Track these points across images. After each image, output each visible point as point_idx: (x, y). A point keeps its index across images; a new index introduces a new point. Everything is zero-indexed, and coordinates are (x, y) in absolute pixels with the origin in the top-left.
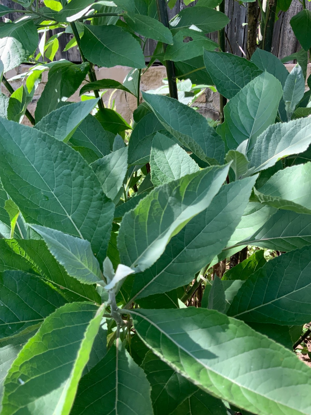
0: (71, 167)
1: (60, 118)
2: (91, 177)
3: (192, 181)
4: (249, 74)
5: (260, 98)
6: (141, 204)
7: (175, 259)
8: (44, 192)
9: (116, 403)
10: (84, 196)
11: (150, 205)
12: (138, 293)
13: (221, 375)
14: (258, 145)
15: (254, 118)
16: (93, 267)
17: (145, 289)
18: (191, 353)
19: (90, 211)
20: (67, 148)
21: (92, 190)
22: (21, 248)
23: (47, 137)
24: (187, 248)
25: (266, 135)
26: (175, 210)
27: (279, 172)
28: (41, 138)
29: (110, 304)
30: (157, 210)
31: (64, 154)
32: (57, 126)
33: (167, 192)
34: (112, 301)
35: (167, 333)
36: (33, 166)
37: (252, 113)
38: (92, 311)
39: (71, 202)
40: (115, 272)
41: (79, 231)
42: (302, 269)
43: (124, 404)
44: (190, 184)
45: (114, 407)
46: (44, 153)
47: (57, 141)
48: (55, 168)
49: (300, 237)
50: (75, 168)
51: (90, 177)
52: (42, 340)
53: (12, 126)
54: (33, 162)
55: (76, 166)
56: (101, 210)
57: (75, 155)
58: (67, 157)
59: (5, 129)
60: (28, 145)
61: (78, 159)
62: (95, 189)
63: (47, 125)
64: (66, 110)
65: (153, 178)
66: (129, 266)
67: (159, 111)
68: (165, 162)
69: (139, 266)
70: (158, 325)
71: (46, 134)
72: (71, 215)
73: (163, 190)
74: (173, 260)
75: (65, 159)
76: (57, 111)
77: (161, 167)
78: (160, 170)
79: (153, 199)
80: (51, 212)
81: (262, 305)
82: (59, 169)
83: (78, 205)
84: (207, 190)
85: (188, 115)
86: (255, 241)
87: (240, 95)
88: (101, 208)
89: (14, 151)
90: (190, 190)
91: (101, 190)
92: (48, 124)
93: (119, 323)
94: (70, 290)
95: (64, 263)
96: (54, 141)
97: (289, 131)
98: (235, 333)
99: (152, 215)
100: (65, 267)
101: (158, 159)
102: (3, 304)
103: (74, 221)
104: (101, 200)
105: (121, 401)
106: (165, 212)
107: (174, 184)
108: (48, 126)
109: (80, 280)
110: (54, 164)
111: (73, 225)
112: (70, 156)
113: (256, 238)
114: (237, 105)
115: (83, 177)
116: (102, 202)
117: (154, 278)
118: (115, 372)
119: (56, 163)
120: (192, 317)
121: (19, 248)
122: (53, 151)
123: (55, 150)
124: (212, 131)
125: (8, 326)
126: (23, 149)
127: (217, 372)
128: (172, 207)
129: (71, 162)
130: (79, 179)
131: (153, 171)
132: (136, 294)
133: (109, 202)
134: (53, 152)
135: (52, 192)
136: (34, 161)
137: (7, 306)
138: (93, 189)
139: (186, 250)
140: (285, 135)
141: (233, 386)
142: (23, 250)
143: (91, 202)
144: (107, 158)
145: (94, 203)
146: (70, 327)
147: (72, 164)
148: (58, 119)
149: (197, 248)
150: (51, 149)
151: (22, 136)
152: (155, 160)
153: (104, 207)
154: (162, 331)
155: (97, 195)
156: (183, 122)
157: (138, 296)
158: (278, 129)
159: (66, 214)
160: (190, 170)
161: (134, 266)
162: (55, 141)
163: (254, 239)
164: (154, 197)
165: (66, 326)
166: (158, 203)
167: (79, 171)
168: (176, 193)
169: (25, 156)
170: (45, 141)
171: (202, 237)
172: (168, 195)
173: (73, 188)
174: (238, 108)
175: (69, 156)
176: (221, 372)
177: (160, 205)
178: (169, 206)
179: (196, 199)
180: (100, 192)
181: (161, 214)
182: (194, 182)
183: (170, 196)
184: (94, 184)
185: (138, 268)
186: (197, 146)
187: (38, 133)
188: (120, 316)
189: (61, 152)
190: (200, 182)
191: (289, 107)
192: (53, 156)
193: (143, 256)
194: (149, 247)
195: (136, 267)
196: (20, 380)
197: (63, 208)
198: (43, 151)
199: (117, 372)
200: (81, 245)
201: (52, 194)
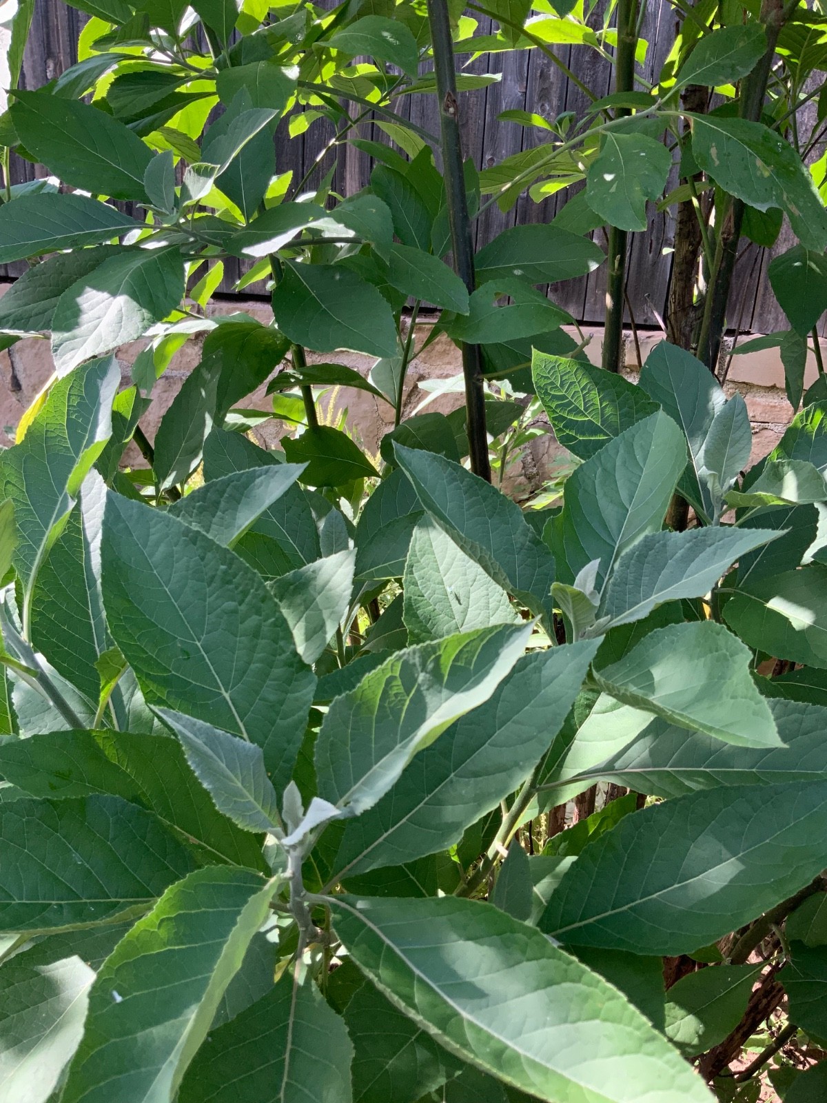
0: (239, 597)
1: (226, 495)
2: (277, 619)
3: (465, 647)
4: (631, 408)
5: (644, 464)
6: (367, 682)
7: (430, 796)
8: (181, 642)
9: (284, 1085)
10: (258, 656)
11: (383, 686)
12: (349, 863)
13: (490, 1031)
14: (622, 571)
15: (627, 506)
16: (263, 800)
17: (364, 856)
18: (439, 986)
19: (267, 686)
20: (235, 561)
21: (275, 646)
22: (120, 751)
23: (199, 538)
24: (455, 775)
25: (637, 553)
26: (430, 699)
27: (655, 632)
28: (187, 539)
29: (290, 879)
30: (396, 695)
31: (230, 571)
32: (217, 509)
33: (418, 664)
34: (294, 874)
35: (398, 945)
36: (167, 590)
37: (624, 495)
38: (255, 886)
39: (233, 665)
40: (304, 814)
41: (241, 725)
42: (694, 839)
43: (299, 1086)
44: (461, 651)
45: (279, 1093)
46: (190, 567)
47: (218, 547)
48: (209, 597)
49: (708, 770)
50: (247, 600)
51: (273, 619)
52: (159, 929)
53: (135, 510)
54: (167, 584)
55: (249, 597)
56: (289, 685)
57: (249, 575)
58: (234, 578)
59: (120, 515)
60: (162, 548)
61: (255, 585)
62: (281, 643)
63: (198, 504)
64: (238, 481)
65: (406, 614)
66: (334, 803)
68: (437, 581)
69: (352, 803)
70: (380, 929)
71: (198, 532)
72: (229, 692)
73: (411, 658)
74: (427, 799)
75: (229, 582)
76: (221, 481)
77: (428, 589)
78: (423, 596)
79: (390, 674)
80: (191, 683)
81: (610, 913)
82: (216, 599)
83: (244, 673)
84: (491, 667)
85: (485, 499)
86: (614, 772)
87: (602, 457)
88: (289, 681)
89: (133, 559)
90: (459, 664)
91: (292, 647)
92: (201, 502)
93: (304, 929)
95: (210, 787)
96: (213, 545)
97: (683, 550)
98: (524, 952)
99: (386, 705)
100: (212, 795)
101: (422, 572)
102: (81, 861)
103: (233, 704)
104: (291, 665)
105: (293, 1082)
106: (411, 701)
107: (430, 649)
108: (200, 506)
109: (236, 823)
110: (208, 589)
111: (231, 711)
112: (241, 578)
113: (617, 765)
114: (596, 476)
115: (261, 618)
116: (294, 669)
117: (386, 835)
118: (288, 1025)
119: (211, 588)
120: (449, 916)
121: (117, 750)
122: (208, 564)
123: (212, 563)
124: (530, 535)
125: (88, 905)
126: (151, 555)
127: (481, 1025)
128: (425, 693)
129: (241, 588)
130: (254, 620)
131: (409, 599)
132: (344, 867)
133: (306, 671)
134: (209, 566)
135: (197, 643)
136: (170, 580)
137: (88, 866)
138: (277, 644)
139: (454, 780)
140: (675, 557)
141: (508, 1052)
142: (124, 755)
143: (271, 668)
144: (311, 571)
145: (277, 672)
146: (208, 912)
147: (242, 592)
148: (221, 497)
149: (474, 777)
150: (206, 561)
151: (152, 530)
152: (416, 575)
153: (296, 680)
154: (388, 941)
155: (284, 657)
156: (472, 510)
157: (349, 870)
158: (661, 542)
159: (220, 689)
160: (488, 603)
161: (343, 804)
163: (613, 768)
164: (392, 670)
165: (203, 909)
166: (399, 682)
167: (253, 607)
168: (434, 667)
169: (152, 570)
170: (195, 544)
171: (487, 754)
172: (419, 669)
173: (238, 639)
174: (597, 482)
175: (238, 577)
176: (489, 1025)
177: (402, 687)
178: (418, 691)
179: (471, 681)
180: (290, 650)
181: (403, 705)
182: (468, 649)
183: (422, 671)
184: (281, 634)
185: (351, 808)
186: (494, 565)
187: (183, 528)
188: (309, 912)
189: (223, 567)
190: (479, 650)
191: (714, 483)
192: (206, 574)
193: (362, 784)
194: (375, 767)
195: (345, 806)
196: (115, 994)
197: (216, 676)
198: (188, 562)
199: (291, 1026)
200: (245, 754)
201: (197, 646)
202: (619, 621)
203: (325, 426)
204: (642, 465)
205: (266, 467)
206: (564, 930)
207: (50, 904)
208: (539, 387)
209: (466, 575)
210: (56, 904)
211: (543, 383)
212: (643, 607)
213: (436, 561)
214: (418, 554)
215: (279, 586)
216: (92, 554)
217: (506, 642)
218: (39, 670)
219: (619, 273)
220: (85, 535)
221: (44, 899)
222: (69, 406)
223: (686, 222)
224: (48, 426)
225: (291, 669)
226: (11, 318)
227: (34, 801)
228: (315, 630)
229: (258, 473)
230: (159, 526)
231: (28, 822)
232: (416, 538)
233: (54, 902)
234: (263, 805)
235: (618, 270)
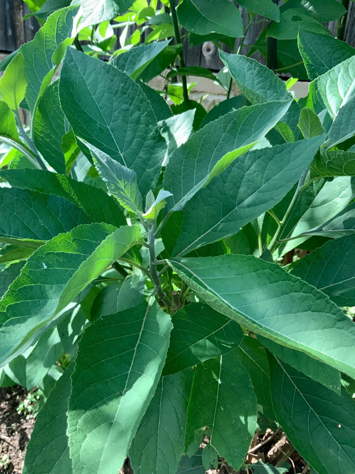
0: (130, 101)
1: (128, 61)
2: (148, 113)
7: (223, 219)
8: (99, 124)
9: (137, 345)
10: (138, 134)
11: (202, 140)
12: (180, 253)
15: (343, 97)
16: (135, 199)
18: (220, 295)
19: (142, 151)
20: (129, 80)
21: (147, 128)
22: (70, 187)
23: (111, 69)
24: (238, 208)
28: (105, 70)
30: (209, 147)
31: (125, 87)
33: (222, 127)
34: (150, 245)
35: (200, 277)
36: (94, 97)
37: (341, 93)
39: (125, 140)
43: (145, 345)
44: (247, 119)
45: (134, 347)
46: (106, 86)
48: (115, 103)
50: (133, 103)
52: (73, 242)
53: (80, 56)
54: (94, 94)
55: (135, 101)
57: (135, 87)
58: (127, 90)
59: (72, 59)
60: (93, 76)
61: (138, 93)
62: (150, 126)
67: (235, 71)
70: (191, 270)
71: (110, 66)
72: (123, 153)
73: (218, 125)
75: (125, 93)
80: (103, 145)
82: (118, 103)
83: (131, 143)
84: (264, 128)
85: (266, 79)
86: (322, 232)
87: (331, 73)
88: (153, 148)
89: (77, 80)
90: (246, 127)
91: (156, 127)
98: (269, 279)
100: (107, 185)
103: (125, 159)
104: (155, 138)
105: (142, 343)
109: (119, 202)
110: (114, 98)
111: (124, 163)
112: (131, 90)
114: (326, 83)
115: (140, 113)
116: (156, 141)
117: (199, 238)
119: (116, 97)
121: (69, 186)
122: (114, 84)
123: (117, 83)
126: (87, 80)
128: (225, 144)
129: (131, 96)
130: (136, 114)
133: (163, 141)
135: (108, 126)
136: (95, 92)
137: (46, 227)
138: (148, 126)
139: (237, 210)
142: (72, 190)
143: (145, 141)
144: (172, 120)
145: (148, 142)
147: (131, 98)
149: (248, 207)
150: (113, 82)
151: (88, 67)
153: (157, 147)
154: (195, 275)
155: (151, 134)
156: (259, 85)
157: (180, 255)
159: (118, 151)
162: (118, 73)
166: (211, 139)
167: (136, 107)
169: (87, 87)
170: (108, 73)
173: (128, 125)
174: (327, 86)
175: (129, 90)
180: (154, 130)
181: (212, 152)
183: (224, 132)
184: (150, 121)
187: (103, 64)
190: (258, 118)
192: (114, 89)
194: (195, 187)
196: (44, 264)
197: (117, 144)
198: (105, 83)
199: (144, 321)
200: (127, 173)
201: (108, 128)
212: (350, 135)
219: (343, 26)
222: (57, 27)
225: (154, 141)
229: (145, 48)
231: (16, 200)
234: (135, 202)
235: (342, 25)
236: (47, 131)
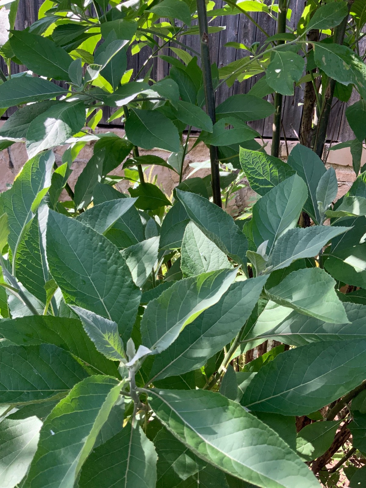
0: (107, 257)
1: (102, 212)
2: (124, 267)
3: (207, 279)
4: (284, 173)
5: (289, 198)
6: (164, 294)
7: (192, 345)
8: (82, 276)
9: (127, 472)
10: (116, 283)
11: (171, 297)
12: (156, 374)
13: (218, 449)
14: (278, 246)
15: (281, 217)
16: (118, 346)
17: (163, 371)
18: (195, 429)
19: (120, 296)
20: (106, 241)
21: (123, 278)
23: (90, 230)
24: (203, 336)
25: (285, 237)
26: (192, 302)
27: (293, 273)
28: (84, 231)
29: (130, 381)
30: (177, 300)
31: (103, 245)
32: (98, 218)
33: (186, 286)
34: (131, 379)
35: (177, 411)
36: (75, 253)
37: (279, 212)
38: (114, 384)
39: (104, 287)
40: (136, 352)
41: (108, 313)
42: (309, 364)
43: (134, 473)
44: (206, 281)
45: (125, 475)
46: (86, 243)
47: (98, 234)
48: (94, 257)
49: (316, 334)
51: (123, 267)
52: (71, 402)
53: (61, 218)
54: (76, 251)
55: (112, 257)
56: (130, 296)
57: (112, 247)
58: (105, 248)
59: (55, 221)
61: (115, 251)
62: (126, 277)
63: (89, 216)
64: (107, 205)
65: (182, 265)
66: (149, 348)
67: (190, 207)
68: (196, 251)
69: (157, 348)
70: (169, 403)
71: (89, 228)
72: (103, 299)
73: (183, 284)
74: (190, 346)
75: (103, 250)
76: (100, 205)
77: (192, 254)
78: (190, 257)
79: (174, 291)
80: (86, 295)
81: (272, 397)
82: (97, 257)
83: (110, 290)
84: (219, 288)
85: (217, 214)
86: (274, 335)
87: (270, 195)
88: (129, 294)
89: (60, 240)
90: (205, 286)
91: (131, 279)
92: (91, 215)
93: (136, 404)
94: (94, 368)
95: (94, 340)
96: (96, 234)
97: (305, 236)
98: (233, 414)
99: (172, 305)
100: (95, 344)
101: (189, 246)
102: (37, 373)
103: (105, 304)
104: (130, 287)
105: (131, 471)
106: (183, 303)
107: (192, 280)
109: (106, 356)
110: (93, 253)
111: (104, 307)
113: (276, 332)
114: (267, 203)
115: (116, 266)
116: (132, 289)
117: (172, 362)
118: (129, 445)
119: (95, 253)
120: (200, 398)
122: (94, 242)
123: (96, 241)
124: (237, 229)
125: (40, 392)
126: (69, 238)
127: (214, 446)
128: (189, 299)
129: (108, 253)
130: (114, 266)
131: (184, 258)
132: (154, 376)
133: (137, 289)
135: (89, 277)
136: (77, 249)
137: (40, 375)
138: (124, 277)
139: (203, 338)
140: (302, 239)
141: (225, 458)
143: (122, 288)
144: (140, 246)
145: (124, 290)
146: (93, 396)
147: (109, 254)
148: (100, 212)
149: (212, 337)
150: (92, 240)
151: (69, 227)
152: (187, 248)
153: (133, 294)
154: (173, 409)
155: (127, 283)
156: (211, 219)
157: (157, 377)
158: (296, 233)
159: (99, 298)
160: (219, 260)
161: (153, 348)
163: (274, 333)
164: (175, 289)
165: (91, 394)
166: (178, 295)
167: (114, 261)
168: (194, 288)
169: (69, 245)
170: (88, 233)
171: (217, 326)
172: (187, 289)
173: (107, 275)
174: (267, 206)
175: (107, 248)
176: (218, 447)
177: (179, 297)
178: (187, 298)
179: (210, 294)
180: (130, 280)
181: (180, 305)
182: (209, 280)
184: (126, 273)
185: (157, 350)
186: (221, 243)
187: (82, 226)
188: (138, 396)
189: (100, 243)
190: (214, 280)
191: (321, 207)
192: (93, 247)
193: (162, 339)
194: (167, 332)
195: (154, 349)
196: (52, 431)
197: (97, 292)
198: (85, 241)
199: (130, 446)
200: (110, 326)
201: (89, 278)
202: (277, 268)
203: (148, 183)
204: (287, 198)
205: (119, 199)
206: (251, 404)
207: (23, 392)
208: (242, 164)
209: (209, 248)
210: (26, 392)
211: (244, 162)
212: (288, 261)
213: (196, 242)
214: (187, 238)
215: (126, 252)
216: (43, 238)
217: (226, 277)
218: (19, 289)
219: (279, 114)
220: (40, 230)
221: (21, 390)
223: (309, 91)
224: (23, 181)
225: (130, 289)
226: (9, 132)
227: (16, 346)
228: (141, 272)
229: (116, 202)
230: (72, 225)
231: (14, 356)
232: (187, 232)
233: (25, 391)
234: (118, 349)
235: (278, 112)
236: (24, 257)
